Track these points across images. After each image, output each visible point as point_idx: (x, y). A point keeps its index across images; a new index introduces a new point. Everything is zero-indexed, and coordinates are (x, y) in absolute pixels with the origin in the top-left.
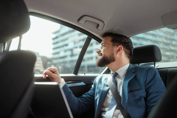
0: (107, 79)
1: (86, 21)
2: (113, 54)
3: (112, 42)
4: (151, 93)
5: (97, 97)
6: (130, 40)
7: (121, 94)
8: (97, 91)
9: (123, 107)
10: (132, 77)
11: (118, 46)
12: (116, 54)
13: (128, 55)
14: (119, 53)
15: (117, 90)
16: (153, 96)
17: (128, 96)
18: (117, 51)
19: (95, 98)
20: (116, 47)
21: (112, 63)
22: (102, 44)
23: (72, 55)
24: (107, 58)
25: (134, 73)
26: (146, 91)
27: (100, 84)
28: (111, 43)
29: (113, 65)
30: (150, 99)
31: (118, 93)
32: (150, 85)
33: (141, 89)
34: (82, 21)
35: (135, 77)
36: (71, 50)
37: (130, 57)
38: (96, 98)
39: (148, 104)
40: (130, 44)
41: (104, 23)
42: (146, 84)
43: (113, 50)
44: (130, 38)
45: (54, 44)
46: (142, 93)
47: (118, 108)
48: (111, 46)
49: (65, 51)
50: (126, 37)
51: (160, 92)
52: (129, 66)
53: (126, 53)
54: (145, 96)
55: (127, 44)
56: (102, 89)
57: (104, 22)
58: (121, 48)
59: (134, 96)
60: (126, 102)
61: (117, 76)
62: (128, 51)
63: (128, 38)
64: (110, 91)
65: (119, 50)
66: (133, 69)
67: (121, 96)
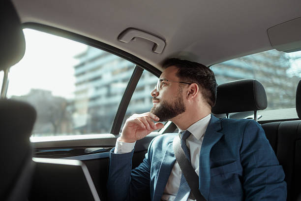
0: (171, 143)
1: (133, 39)
2: (180, 99)
3: (178, 76)
4: (252, 168)
5: (154, 175)
6: (210, 71)
7: (197, 170)
8: (153, 164)
9: (202, 196)
10: (218, 140)
11: (190, 84)
12: (187, 98)
13: (209, 100)
14: (193, 97)
15: (191, 162)
16: (254, 174)
17: (211, 174)
18: (189, 93)
19: (150, 178)
20: (187, 85)
21: (180, 115)
22: (161, 80)
23: (109, 95)
24: (170, 107)
25: (219, 131)
26: (242, 163)
27: (159, 151)
28: (177, 79)
29: (181, 118)
30: (249, 179)
31: (193, 169)
32: (249, 153)
33: (234, 162)
34: (126, 39)
35: (223, 140)
36: (108, 86)
37: (211, 101)
38: (152, 178)
39: (248, 189)
40: (211, 79)
41: (165, 43)
42: (241, 152)
43: (182, 91)
44: (210, 68)
45: (78, 75)
46: (236, 169)
47: (193, 195)
48: (177, 84)
49: (97, 88)
50: (204, 67)
51: (267, 166)
52: (210, 120)
53: (204, 96)
54: (241, 175)
55: (205, 80)
56: (162, 161)
57: (165, 41)
58: (196, 87)
59: (222, 174)
60: (208, 185)
61: (189, 138)
62: (208, 93)
63: (208, 68)
64: (177, 165)
65: (192, 92)
66: (217, 124)
67: (198, 174)
